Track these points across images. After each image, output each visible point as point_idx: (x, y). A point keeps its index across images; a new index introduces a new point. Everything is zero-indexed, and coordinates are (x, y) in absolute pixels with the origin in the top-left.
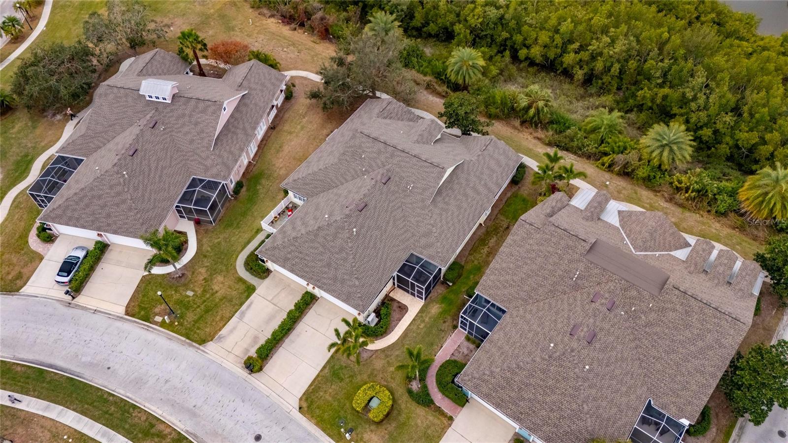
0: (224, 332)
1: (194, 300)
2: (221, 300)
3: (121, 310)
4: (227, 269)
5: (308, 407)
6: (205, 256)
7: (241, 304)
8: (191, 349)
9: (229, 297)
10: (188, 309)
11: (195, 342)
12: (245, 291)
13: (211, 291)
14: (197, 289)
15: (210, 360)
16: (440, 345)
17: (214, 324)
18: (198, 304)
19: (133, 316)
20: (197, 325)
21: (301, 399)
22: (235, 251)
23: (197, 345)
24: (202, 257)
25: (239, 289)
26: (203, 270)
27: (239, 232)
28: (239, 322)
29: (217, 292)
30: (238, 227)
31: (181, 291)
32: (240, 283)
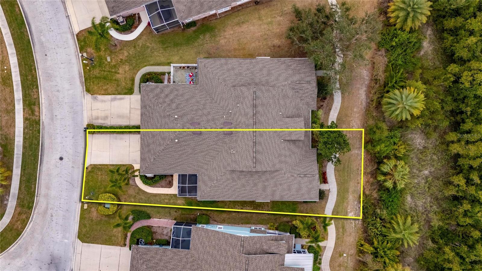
0: (100, 97)
1: (106, 65)
2: (115, 80)
3: (77, 30)
4: (135, 67)
5: (90, 172)
6: (135, 47)
7: (119, 94)
8: (81, 88)
9: (120, 83)
10: (99, 67)
11: (86, 87)
12: (127, 89)
13: (117, 69)
14: (113, 61)
15: (82, 103)
16: (161, 217)
17: (101, 88)
18: (106, 69)
19: (78, 40)
20: (94, 79)
21: (91, 165)
22: (149, 61)
23: (85, 89)
24: (133, 45)
25: (128, 84)
26: (126, 54)
27: (162, 53)
28: (109, 101)
29: (118, 73)
30: (165, 49)
31: (107, 53)
32: (131, 82)
